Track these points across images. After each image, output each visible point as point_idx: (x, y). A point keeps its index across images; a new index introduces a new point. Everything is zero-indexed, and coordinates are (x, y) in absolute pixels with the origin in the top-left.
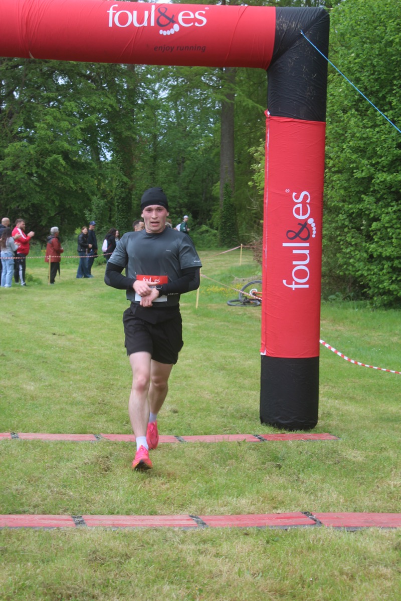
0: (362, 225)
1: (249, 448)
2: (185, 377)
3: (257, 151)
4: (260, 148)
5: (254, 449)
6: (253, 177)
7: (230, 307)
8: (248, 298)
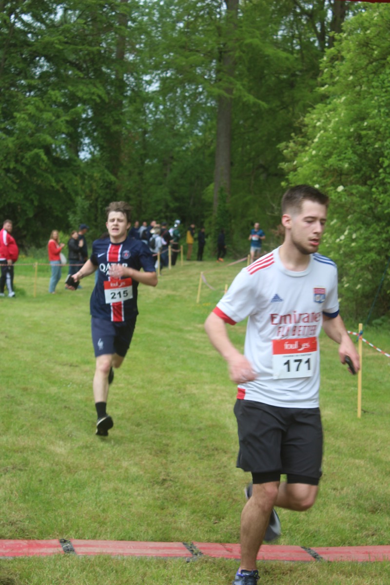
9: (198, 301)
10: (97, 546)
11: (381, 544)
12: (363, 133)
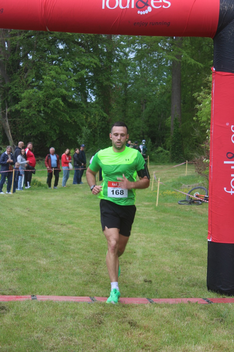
1: (201, 308)
2: (152, 256)
3: (199, 95)
4: (202, 93)
5: (204, 309)
6: (196, 114)
7: (180, 205)
8: (192, 199)
9: (152, 190)
11: (187, 298)
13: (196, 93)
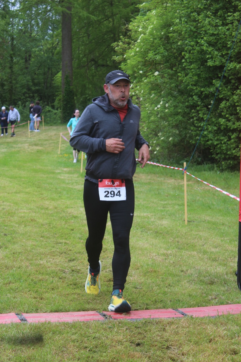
0: (210, 104)
3: (118, 45)
4: (121, 43)
9: (59, 153)
10: (40, 317)
11: (222, 304)
12: (170, 35)
13: (115, 42)
